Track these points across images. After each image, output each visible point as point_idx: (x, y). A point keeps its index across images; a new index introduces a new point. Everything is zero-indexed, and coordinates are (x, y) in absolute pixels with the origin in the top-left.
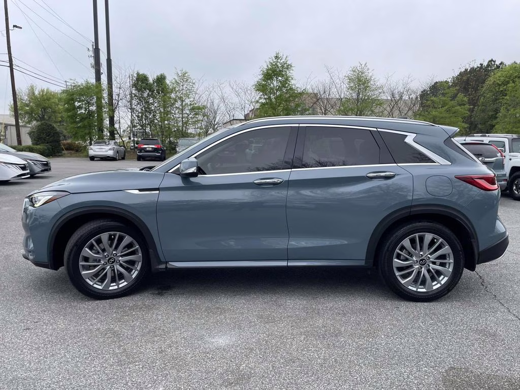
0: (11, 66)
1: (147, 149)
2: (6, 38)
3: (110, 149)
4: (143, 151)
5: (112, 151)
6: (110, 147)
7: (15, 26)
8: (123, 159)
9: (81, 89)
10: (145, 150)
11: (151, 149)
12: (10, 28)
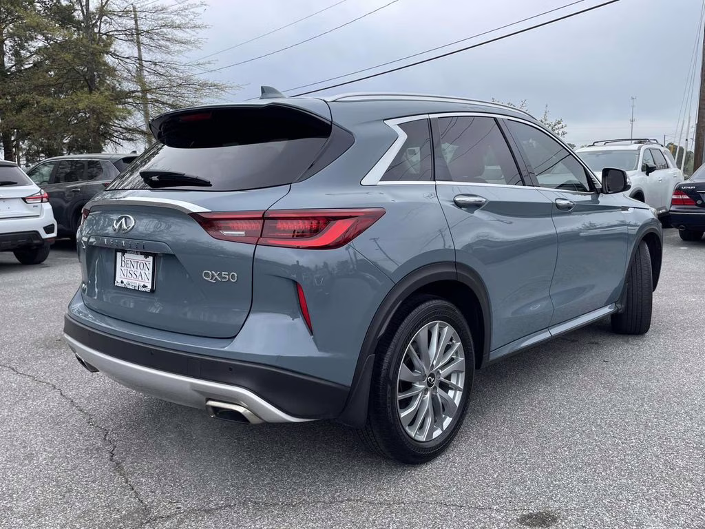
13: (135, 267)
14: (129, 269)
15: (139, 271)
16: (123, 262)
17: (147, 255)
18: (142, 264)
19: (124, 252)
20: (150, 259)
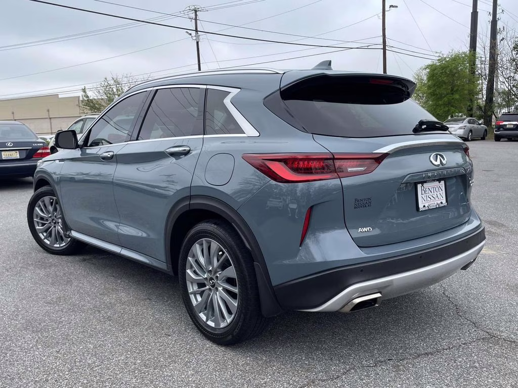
0: (384, 49)
1: (507, 126)
2: (382, 20)
3: (460, 128)
4: (501, 129)
5: (463, 130)
6: (461, 125)
7: (391, 6)
8: (483, 139)
9: (446, 61)
10: (504, 128)
11: (512, 126)
12: (386, 10)
13: (433, 192)
14: (428, 195)
15: (436, 193)
16: (423, 191)
17: (439, 180)
18: (437, 188)
19: (422, 183)
20: (443, 182)
